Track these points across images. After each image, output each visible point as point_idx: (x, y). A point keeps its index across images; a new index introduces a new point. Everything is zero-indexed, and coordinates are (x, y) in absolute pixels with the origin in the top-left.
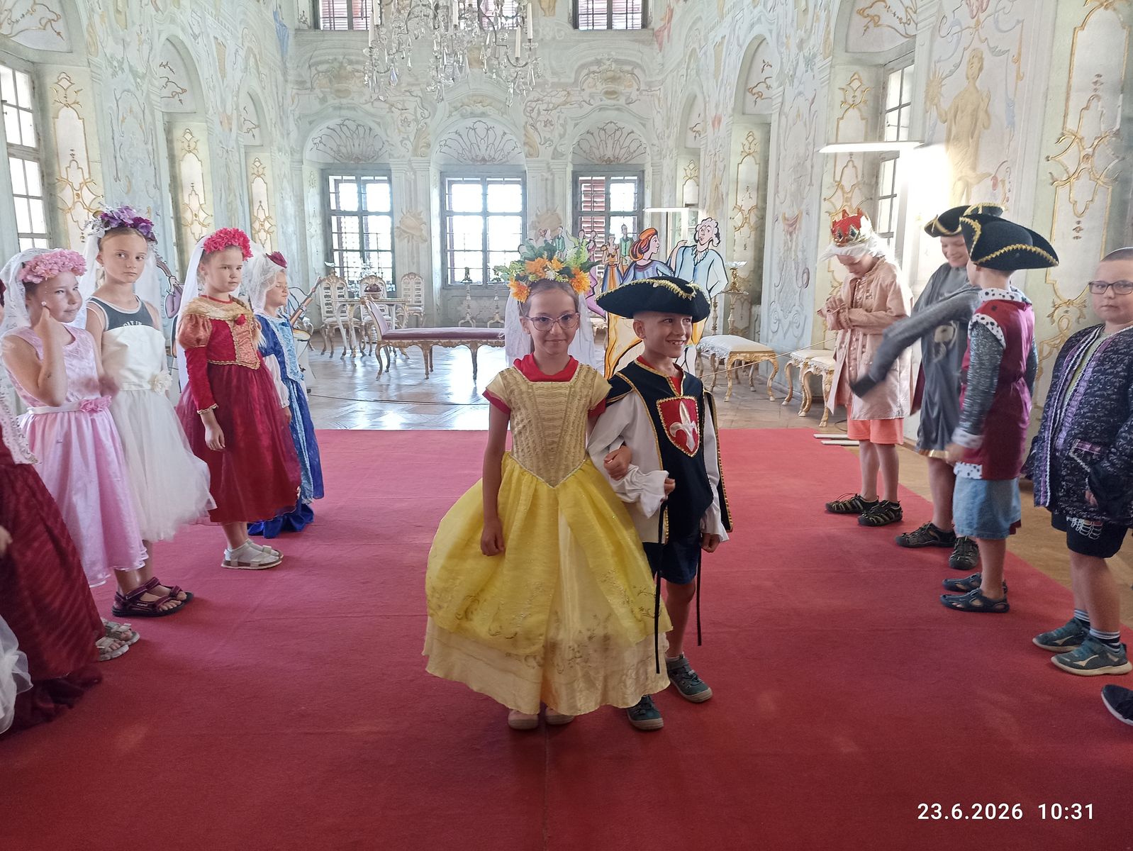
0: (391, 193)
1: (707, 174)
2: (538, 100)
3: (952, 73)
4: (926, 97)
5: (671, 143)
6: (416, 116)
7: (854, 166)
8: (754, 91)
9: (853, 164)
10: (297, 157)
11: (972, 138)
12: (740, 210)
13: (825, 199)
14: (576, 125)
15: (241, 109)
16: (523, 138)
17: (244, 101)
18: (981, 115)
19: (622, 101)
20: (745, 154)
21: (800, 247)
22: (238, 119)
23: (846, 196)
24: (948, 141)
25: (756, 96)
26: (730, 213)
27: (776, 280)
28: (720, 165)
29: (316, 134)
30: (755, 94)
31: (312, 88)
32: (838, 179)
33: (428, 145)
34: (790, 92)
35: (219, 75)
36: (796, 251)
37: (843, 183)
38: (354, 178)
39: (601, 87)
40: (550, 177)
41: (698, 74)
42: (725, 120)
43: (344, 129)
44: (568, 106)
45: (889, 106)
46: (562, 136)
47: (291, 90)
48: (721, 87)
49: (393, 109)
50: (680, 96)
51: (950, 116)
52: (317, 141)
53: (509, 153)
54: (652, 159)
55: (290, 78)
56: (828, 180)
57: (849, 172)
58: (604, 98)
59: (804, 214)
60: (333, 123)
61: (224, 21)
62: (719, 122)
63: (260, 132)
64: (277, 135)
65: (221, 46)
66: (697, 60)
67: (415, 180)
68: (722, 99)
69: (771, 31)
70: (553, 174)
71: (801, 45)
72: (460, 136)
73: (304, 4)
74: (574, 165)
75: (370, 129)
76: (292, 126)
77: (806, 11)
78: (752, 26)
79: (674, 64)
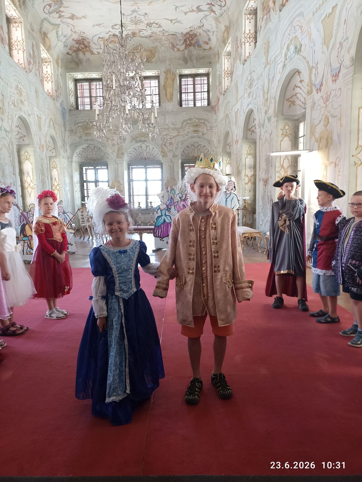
0: (108, 173)
1: (234, 162)
2: (166, 135)
4: (310, 133)
5: (220, 150)
6: (118, 142)
7: (288, 159)
8: (251, 130)
10: (70, 160)
11: (327, 148)
12: (247, 176)
13: (277, 172)
14: (182, 144)
15: (47, 142)
16: (161, 150)
17: (49, 139)
18: (329, 140)
19: (200, 134)
20: (248, 154)
21: (269, 191)
22: (46, 147)
23: (285, 170)
24: (318, 149)
25: (251, 132)
26: (243, 178)
27: (261, 204)
28: (239, 159)
29: (78, 150)
31: (76, 133)
32: (282, 164)
33: (123, 154)
34: (263, 131)
35: (39, 130)
36: (267, 192)
37: (284, 165)
38: (93, 167)
39: (192, 129)
40: (172, 165)
41: (229, 123)
42: (240, 141)
43: (89, 148)
44: (179, 137)
45: (300, 136)
46: (176, 149)
47: (67, 134)
48: (238, 128)
49: (109, 140)
50: (223, 132)
51: (319, 140)
52: (78, 153)
53: (155, 156)
55: (67, 129)
56: (278, 164)
57: (286, 161)
58: (193, 133)
59: (270, 178)
60: (84, 146)
61: (40, 109)
62: (238, 142)
63: (55, 150)
64: (62, 151)
65: (39, 118)
66: (229, 118)
67: (118, 168)
68: (238, 133)
69: (255, 107)
70: (173, 164)
71: (266, 113)
72: (136, 150)
73: (72, 100)
74: (182, 160)
75: (99, 148)
76: (68, 147)
77: (267, 99)
78: (248, 105)
79: (220, 119)
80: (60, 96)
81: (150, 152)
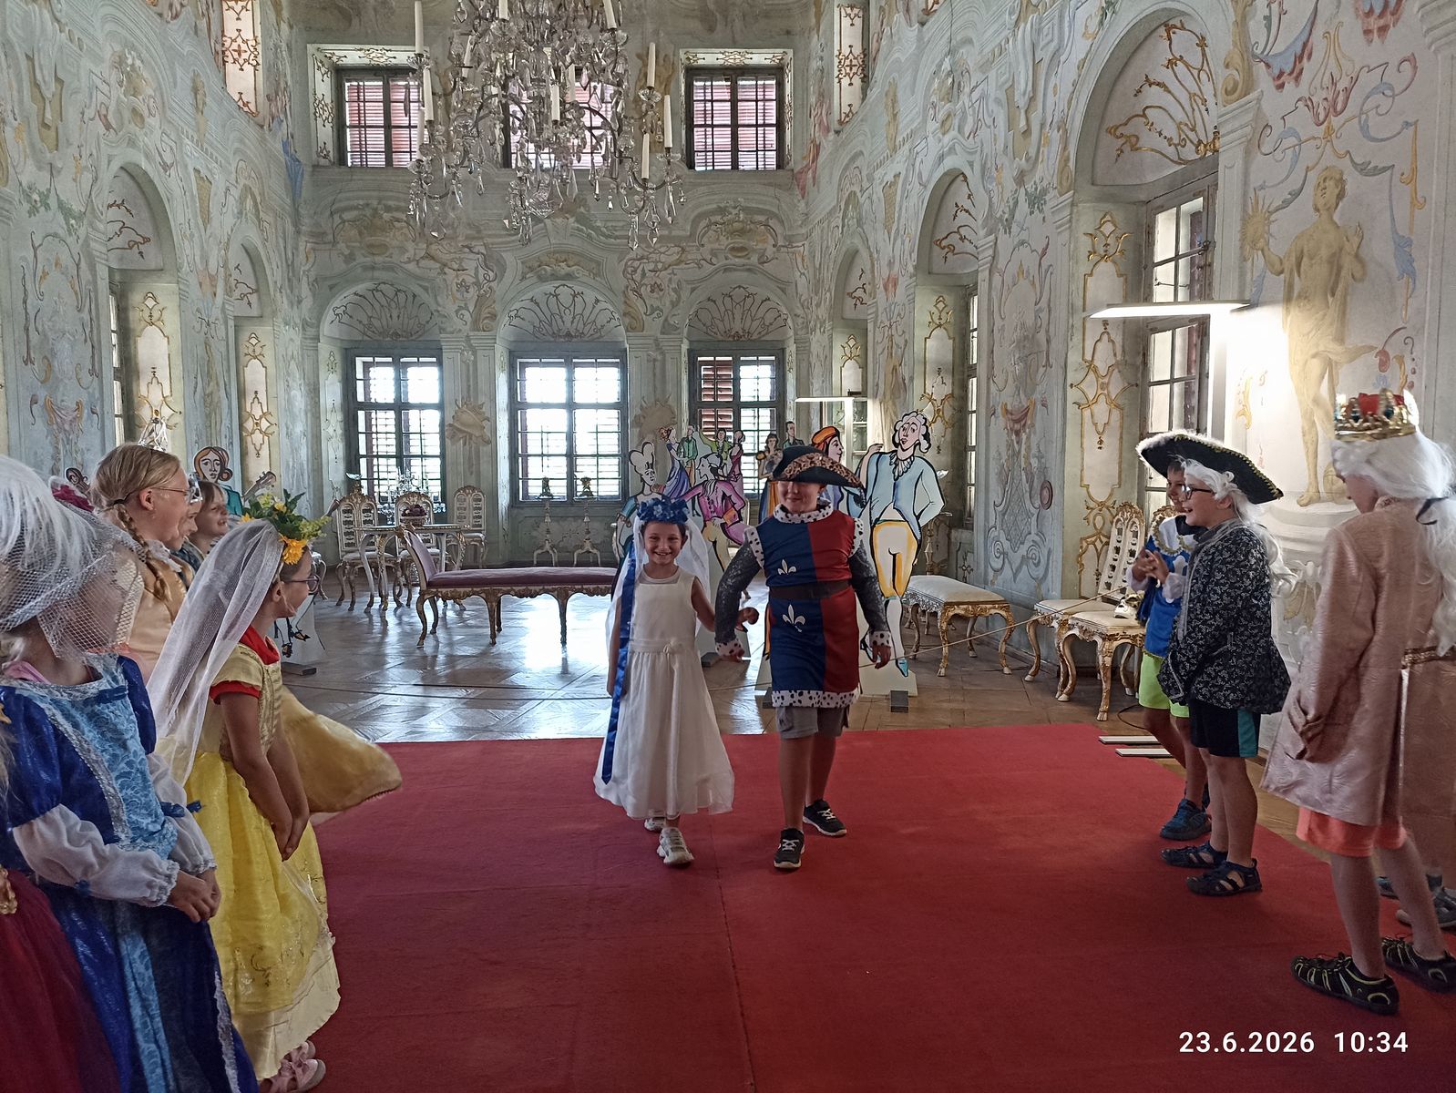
0: (442, 379)
1: (879, 352)
2: (642, 258)
3: (1286, 204)
4: (1243, 239)
5: (822, 312)
6: (478, 280)
7: (1111, 340)
8: (944, 243)
9: (1109, 338)
10: (311, 332)
11: (1333, 295)
12: (930, 400)
13: (1071, 385)
14: (693, 290)
15: (232, 265)
16: (623, 307)
17: (236, 256)
19: (754, 259)
20: (933, 326)
21: (1034, 451)
22: (226, 281)
23: (1101, 380)
24: (1288, 300)
25: (947, 250)
27: (995, 494)
28: (899, 340)
29: (338, 302)
30: (943, 248)
31: (334, 243)
32: (1088, 357)
33: (493, 316)
34: (1006, 242)
35: (200, 222)
37: (1097, 363)
38: (390, 360)
39: (725, 242)
40: (659, 358)
41: (860, 223)
42: (903, 282)
43: (378, 295)
44: (683, 266)
46: (674, 305)
47: (304, 244)
48: (895, 240)
49: (446, 270)
50: (834, 252)
51: (1289, 264)
52: (340, 311)
53: (602, 327)
54: (796, 334)
55: (304, 228)
56: (1074, 358)
57: (1104, 347)
58: (730, 256)
59: (1039, 406)
60: (361, 288)
61: (210, 149)
62: (895, 285)
63: (259, 298)
64: (283, 302)
65: (204, 182)
66: (857, 206)
67: (475, 362)
68: (897, 253)
69: (971, 164)
70: (663, 353)
71: (1020, 179)
72: (537, 304)
73: (325, 133)
74: (691, 342)
75: (414, 296)
76: (305, 291)
77: (1027, 133)
78: (941, 158)
79: (824, 213)
80: (282, 117)
81: (587, 313)
